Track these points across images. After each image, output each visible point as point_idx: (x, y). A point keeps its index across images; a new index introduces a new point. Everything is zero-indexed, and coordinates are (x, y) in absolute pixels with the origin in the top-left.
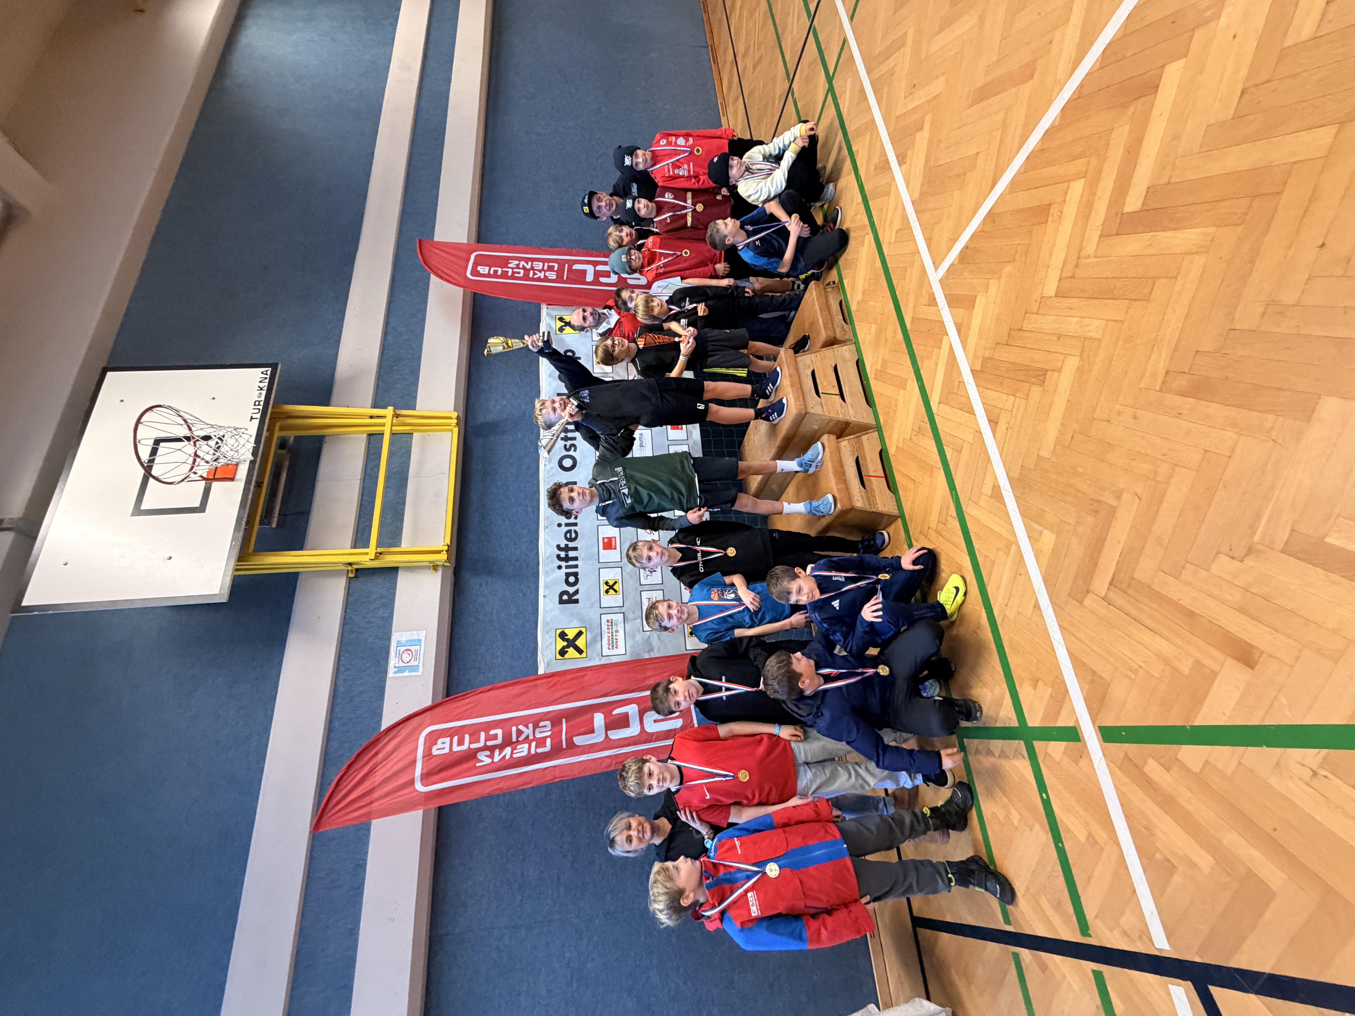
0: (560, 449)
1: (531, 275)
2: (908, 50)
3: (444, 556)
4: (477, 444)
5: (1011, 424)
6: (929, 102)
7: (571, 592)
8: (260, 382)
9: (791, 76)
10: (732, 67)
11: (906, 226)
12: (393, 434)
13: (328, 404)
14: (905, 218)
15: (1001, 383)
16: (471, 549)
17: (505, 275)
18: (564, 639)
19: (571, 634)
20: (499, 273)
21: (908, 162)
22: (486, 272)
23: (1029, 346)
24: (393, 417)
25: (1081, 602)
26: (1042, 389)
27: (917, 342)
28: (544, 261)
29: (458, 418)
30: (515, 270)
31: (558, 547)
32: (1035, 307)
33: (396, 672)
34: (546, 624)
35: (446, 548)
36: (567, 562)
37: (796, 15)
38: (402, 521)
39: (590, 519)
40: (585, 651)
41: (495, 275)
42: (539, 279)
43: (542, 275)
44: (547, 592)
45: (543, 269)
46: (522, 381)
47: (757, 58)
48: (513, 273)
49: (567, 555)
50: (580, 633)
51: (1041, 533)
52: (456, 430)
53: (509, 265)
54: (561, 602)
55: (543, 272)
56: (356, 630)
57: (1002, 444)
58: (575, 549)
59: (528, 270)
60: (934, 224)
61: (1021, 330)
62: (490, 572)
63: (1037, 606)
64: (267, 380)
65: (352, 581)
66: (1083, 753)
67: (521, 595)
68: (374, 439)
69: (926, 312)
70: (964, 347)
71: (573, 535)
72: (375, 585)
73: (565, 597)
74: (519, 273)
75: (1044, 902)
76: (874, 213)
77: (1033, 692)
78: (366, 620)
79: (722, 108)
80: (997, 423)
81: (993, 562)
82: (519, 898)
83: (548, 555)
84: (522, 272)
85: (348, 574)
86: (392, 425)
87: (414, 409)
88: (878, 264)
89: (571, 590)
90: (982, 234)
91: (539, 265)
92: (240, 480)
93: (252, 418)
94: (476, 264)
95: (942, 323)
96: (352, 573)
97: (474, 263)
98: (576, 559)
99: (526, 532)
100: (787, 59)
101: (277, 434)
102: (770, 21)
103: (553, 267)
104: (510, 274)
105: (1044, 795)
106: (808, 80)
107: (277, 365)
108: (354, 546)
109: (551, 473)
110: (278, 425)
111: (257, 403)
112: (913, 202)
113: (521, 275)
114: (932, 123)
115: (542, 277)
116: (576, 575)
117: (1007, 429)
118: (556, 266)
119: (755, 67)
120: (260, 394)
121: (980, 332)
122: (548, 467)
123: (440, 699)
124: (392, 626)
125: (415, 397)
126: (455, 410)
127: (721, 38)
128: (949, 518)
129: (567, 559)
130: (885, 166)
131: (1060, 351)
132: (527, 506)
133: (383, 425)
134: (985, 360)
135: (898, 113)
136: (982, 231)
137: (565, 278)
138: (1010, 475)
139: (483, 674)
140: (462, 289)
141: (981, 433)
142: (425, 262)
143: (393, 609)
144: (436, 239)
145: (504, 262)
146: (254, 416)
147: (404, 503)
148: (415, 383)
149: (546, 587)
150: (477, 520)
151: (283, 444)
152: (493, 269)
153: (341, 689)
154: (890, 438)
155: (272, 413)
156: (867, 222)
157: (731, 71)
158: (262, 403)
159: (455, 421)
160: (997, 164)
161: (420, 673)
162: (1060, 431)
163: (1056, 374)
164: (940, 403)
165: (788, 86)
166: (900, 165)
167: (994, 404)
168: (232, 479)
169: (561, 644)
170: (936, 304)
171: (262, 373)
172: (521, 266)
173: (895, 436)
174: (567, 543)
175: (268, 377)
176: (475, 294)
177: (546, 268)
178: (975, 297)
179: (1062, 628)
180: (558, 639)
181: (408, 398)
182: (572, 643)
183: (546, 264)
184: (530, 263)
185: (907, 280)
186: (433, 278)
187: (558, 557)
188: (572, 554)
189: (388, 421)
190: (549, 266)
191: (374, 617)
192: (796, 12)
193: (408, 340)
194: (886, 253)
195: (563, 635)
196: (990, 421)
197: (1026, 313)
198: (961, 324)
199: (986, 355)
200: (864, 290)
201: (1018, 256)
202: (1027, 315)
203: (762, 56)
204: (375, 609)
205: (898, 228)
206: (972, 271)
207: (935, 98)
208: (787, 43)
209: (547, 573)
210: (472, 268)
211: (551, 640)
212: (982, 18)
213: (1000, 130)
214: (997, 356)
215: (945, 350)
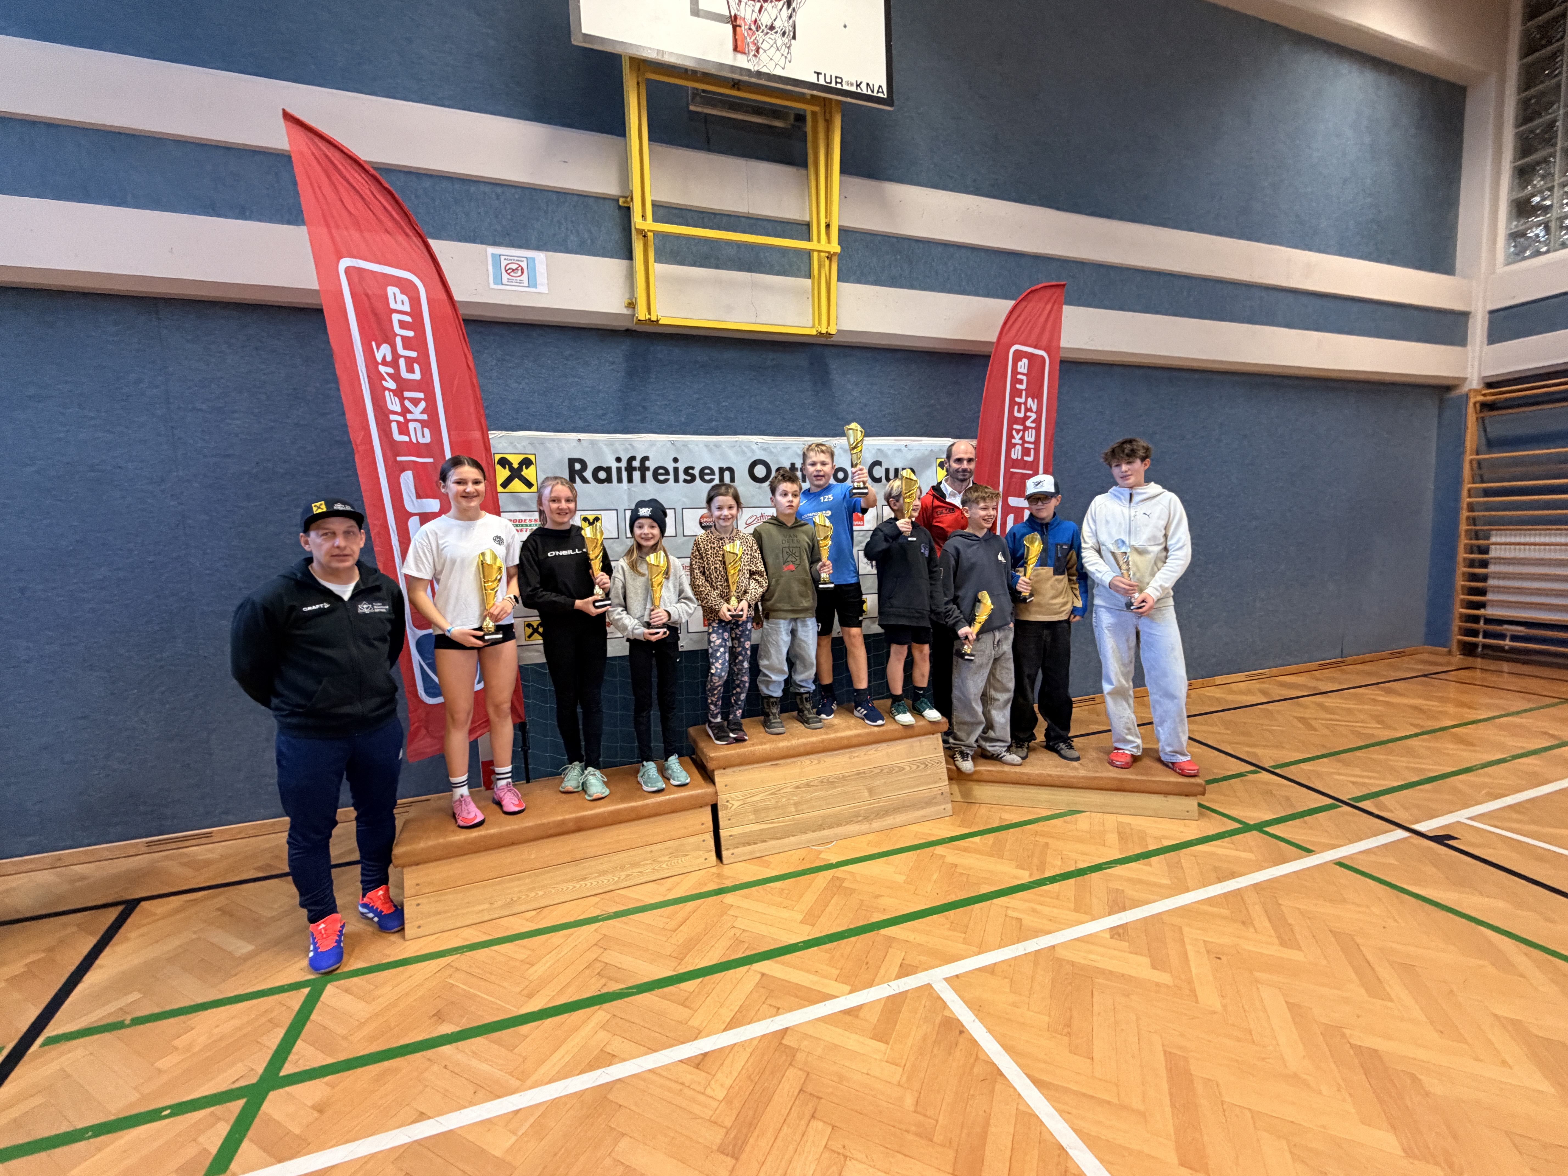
0: (778, 462)
1: (1015, 427)
2: (1274, 950)
3: (642, 314)
4: (801, 360)
5: (686, 1091)
6: (1190, 982)
7: (584, 474)
8: (868, 84)
9: (1277, 771)
10: (1310, 688)
11: (1023, 933)
12: (809, 253)
13: (842, 171)
14: (1037, 933)
15: (750, 1078)
16: (661, 351)
17: (1016, 393)
18: (521, 464)
19: (529, 473)
20: (1018, 386)
21: (1113, 942)
22: (1019, 370)
23: (785, 1127)
24: (829, 252)
26: (715, 1147)
27: (858, 945)
28: (1037, 442)
29: (829, 335)
30: (1023, 407)
31: (645, 459)
32: (836, 1145)
33: (493, 255)
34: (542, 442)
35: (654, 319)
36: (626, 469)
37: (1362, 780)
38: (694, 265)
39: (684, 499)
40: (506, 490)
41: (1016, 381)
42: (1010, 437)
43: (1017, 440)
44: (585, 444)
45: (1024, 442)
46: (884, 416)
47: (1313, 723)
48: (1019, 404)
49: (635, 469)
50: (529, 484)
51: (514, 1133)
52: (814, 332)
53: (1030, 400)
54: (572, 462)
55: (1020, 442)
56: (550, 209)
57: (665, 1074)
58: (643, 480)
59: (1023, 424)
60: (1012, 980)
61: (813, 1117)
62: (631, 373)
63: (422, 1116)
64: (870, 93)
65: (615, 203)
67: (600, 412)
68: (803, 230)
69: (896, 957)
70: (823, 1019)
71: (661, 478)
72: (610, 232)
73: (578, 466)
74: (1019, 411)
75: (36, 1102)
76: (1056, 886)
77: (310, 1104)
78: (563, 221)
79: (1258, 675)
80: (697, 1066)
81: (512, 1049)
82: (204, 407)
83: (635, 445)
84: (1021, 415)
85: (623, 197)
86: (819, 252)
87: (839, 280)
88: (985, 889)
89: (588, 474)
90: (974, 1056)
91: (1030, 437)
92: (735, 59)
93: (818, 74)
94: (1031, 357)
95: (870, 984)
96: (624, 202)
97: (1032, 354)
98: (630, 480)
100: (1303, 766)
101: (809, 108)
102: (1361, 743)
103: (1029, 455)
104: (1017, 400)
105: (168, 1112)
106: (1268, 793)
107: (892, 105)
108: (655, 205)
109: (746, 450)
110: (816, 109)
111: (839, 80)
112: (1054, 947)
113: (1016, 414)
114: (1157, 984)
115: (1014, 441)
116: (609, 480)
117: (682, 1084)
118: (1030, 459)
119: (1302, 720)
120: (852, 84)
121: (834, 1048)
122: (754, 447)
123: (462, 311)
124: (555, 251)
125: (859, 281)
126: (839, 331)
127: (1353, 675)
128: (604, 981)
129: (630, 469)
130: (1118, 905)
132: (716, 421)
133: (819, 241)
134: (792, 1052)
135: (1186, 929)
136: (977, 1058)
137: (1012, 470)
138: (618, 1086)
139: (496, 364)
140: (994, 339)
141: (696, 1038)
142: (1032, 292)
143: (577, 253)
144: (1066, 308)
145: (1035, 392)
146: (821, 77)
147: (717, 267)
148: (877, 282)
149: (593, 443)
150: (699, 358)
151: (800, 118)
152: (1024, 378)
153: (472, 188)
155: (830, 99)
156: (1047, 874)
157: (1305, 686)
158: (839, 86)
159: (824, 331)
160: (1067, 1090)
161: (492, 286)
164: (763, 975)
165: (1266, 766)
166: (1112, 929)
167: (726, 1062)
168: (735, 49)
169: (515, 461)
170: (898, 977)
171: (880, 87)
172: (1029, 414)
173: (745, 904)
174: (652, 469)
175: (875, 94)
176: (988, 357)
177: (1026, 445)
178: (887, 1043)
180: (521, 457)
181: (858, 272)
182: (516, 474)
183: (1032, 446)
184: (1033, 425)
185: (947, 933)
186: (1011, 303)
187: (633, 458)
188: (637, 475)
189: (823, 245)
190: (1029, 449)
191: (567, 229)
192: (1366, 781)
193: (937, 273)
194: (995, 901)
195: (527, 463)
196: (705, 1055)
197: (833, 1127)
198: (857, 1016)
199: (799, 1055)
200: (956, 866)
201: (921, 1118)
202: (830, 1129)
203: (1315, 730)
204: (577, 231)
205: (1023, 922)
206: (924, 1039)
207: (1193, 991)
208: (1324, 766)
209: (610, 444)
210: (1026, 352)
211: (520, 448)
212: (1294, 1079)
213: (1115, 1101)
214: (791, 1073)
215: (833, 987)
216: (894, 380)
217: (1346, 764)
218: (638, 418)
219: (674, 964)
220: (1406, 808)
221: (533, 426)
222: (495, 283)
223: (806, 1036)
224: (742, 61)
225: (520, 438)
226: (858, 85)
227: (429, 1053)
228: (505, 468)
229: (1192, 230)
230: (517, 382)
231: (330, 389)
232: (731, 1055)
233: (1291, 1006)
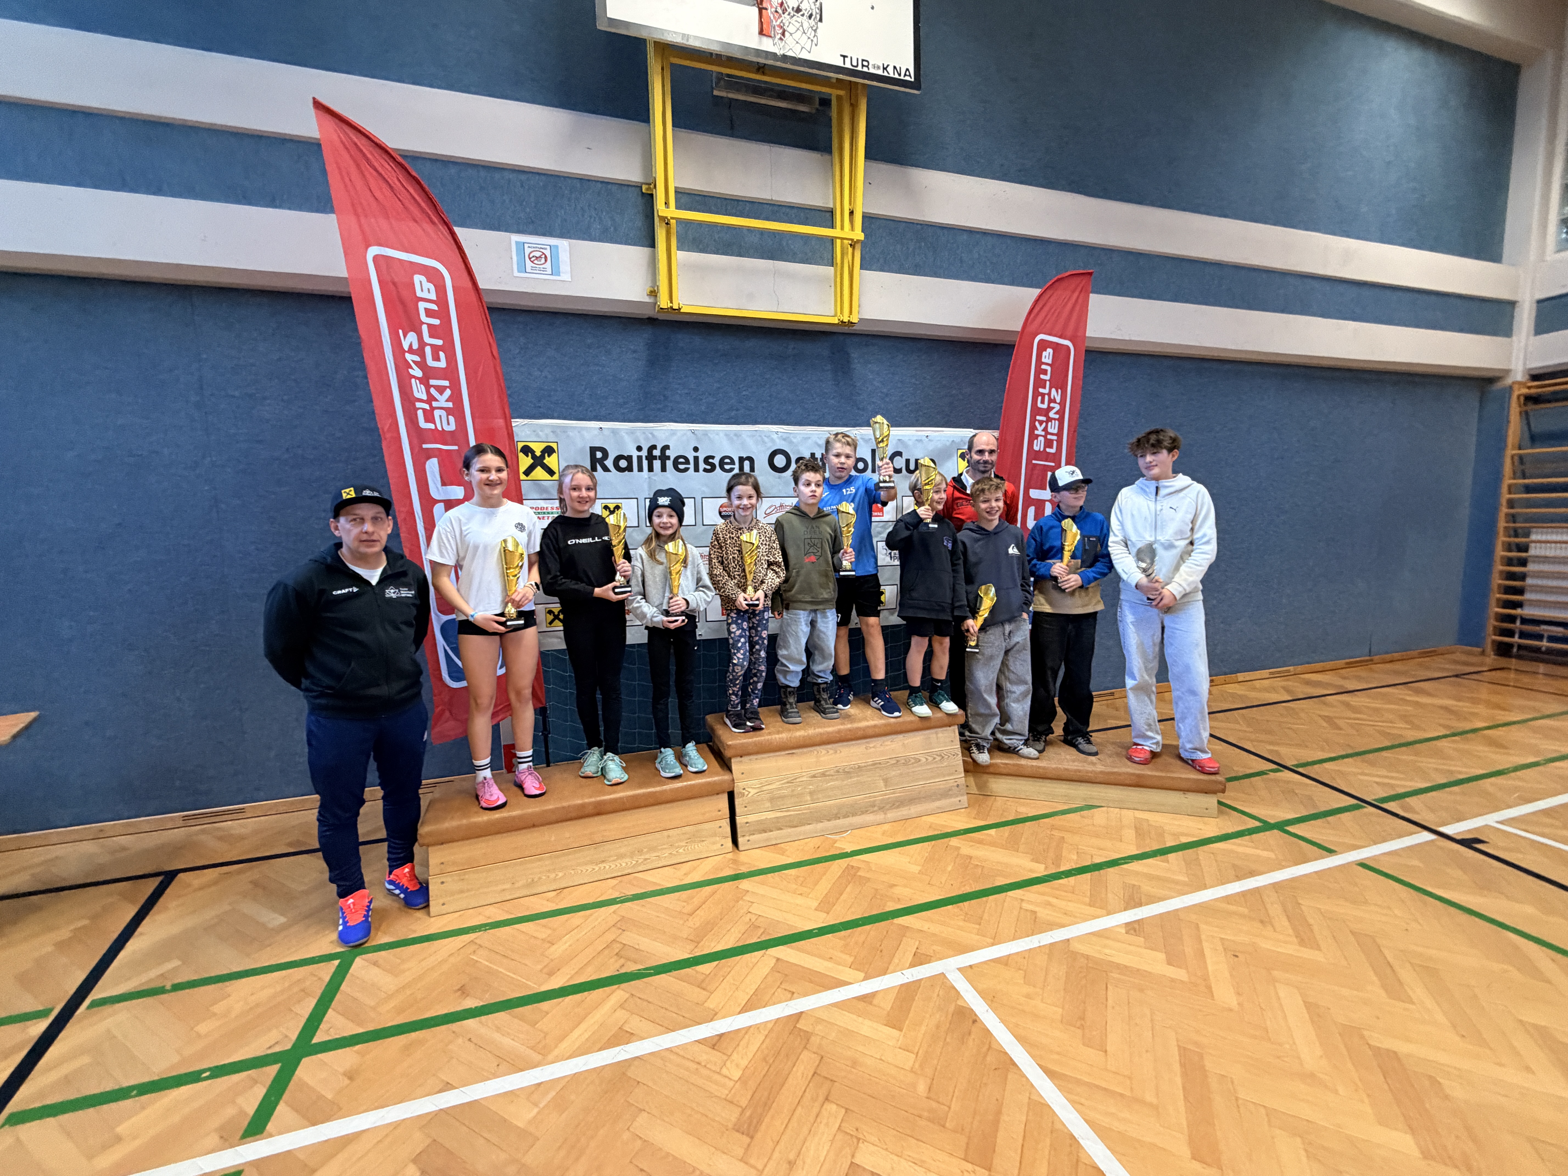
0: (798, 451)
1: (1038, 418)
2: (1292, 949)
3: (664, 303)
4: (822, 348)
5: (702, 1070)
6: (1206, 978)
7: (605, 462)
8: (895, 67)
9: (1300, 770)
10: (1336, 686)
11: (1036, 926)
12: (832, 240)
13: (868, 157)
14: (1052, 926)
15: (765, 1059)
16: (683, 340)
17: (1039, 383)
18: (543, 452)
19: (551, 461)
20: (1042, 376)
21: (1129, 937)
22: (1044, 360)
23: (799, 1108)
24: (852, 240)
25: (415, 1161)
26: (730, 1126)
27: (872, 933)
28: (1060, 434)
29: (851, 323)
30: (1046, 397)
31: (666, 447)
32: (849, 1128)
33: (517, 243)
34: (564, 429)
35: (676, 307)
36: (647, 458)
37: (1386, 781)
38: (716, 252)
39: (704, 489)
40: (529, 478)
41: (1040, 371)
42: (1033, 428)
43: (1039, 431)
44: (606, 432)
45: (1047, 433)
46: (905, 405)
47: (1338, 722)
48: (1043, 395)
49: (655, 458)
50: (551, 472)
51: (536, 1105)
52: (835, 321)
53: (1054, 390)
54: (593, 450)
55: (1043, 433)
56: (573, 196)
57: (681, 1053)
58: (664, 469)
59: (1047, 415)
60: (1025, 971)
61: (827, 1099)
62: (652, 362)
63: (448, 1087)
64: (897, 76)
65: (638, 189)
66: (227, 1141)
67: (621, 400)
68: (826, 217)
69: (909, 946)
70: (836, 1005)
71: (681, 467)
72: (633, 219)
73: (599, 455)
74: (1043, 402)
75: (85, 1060)
76: (1071, 880)
77: (341, 1070)
78: (586, 208)
79: (1279, 672)
80: (713, 1047)
81: (533, 1024)
82: (237, 394)
83: (656, 433)
84: (1045, 406)
85: (646, 184)
86: (842, 239)
87: (861, 268)
88: (1000, 881)
89: (609, 463)
90: (987, 1046)
91: (1053, 428)
92: (760, 42)
93: (844, 57)
94: (1056, 347)
95: (884, 972)
96: (647, 189)
97: (1057, 344)
98: (651, 469)
99: (703, 408)
100: (1328, 765)
101: (834, 93)
102: (1387, 743)
103: (1051, 447)
104: (1041, 390)
105: (207, 1074)
106: (1289, 793)
107: (919, 89)
108: (678, 192)
109: (766, 439)
110: (841, 93)
111: (865, 63)
112: (1068, 940)
113: (1040, 405)
114: (1173, 980)
115: (1036, 432)
116: (629, 468)
117: (699, 1063)
118: (1053, 451)
119: (1328, 719)
120: (879, 68)
121: (848, 1033)
122: (775, 436)
123: (486, 299)
124: (579, 239)
125: (882, 270)
126: (861, 320)
127: (1381, 674)
128: (622, 961)
129: (651, 458)
130: (1133, 901)
131: (771, 1162)
132: (737, 410)
133: (842, 228)
134: (807, 1037)
135: (1203, 926)
136: (990, 1048)
137: (1034, 462)
138: (636, 1063)
139: (520, 352)
140: (1019, 329)
141: (712, 1020)
142: (1058, 280)
143: (600, 240)
144: (1092, 297)
145: (1059, 383)
146: (848, 60)
147: (740, 255)
148: (901, 270)
149: (614, 432)
150: (720, 347)
151: (825, 102)
152: (1049, 368)
153: (497, 176)
154: (763, 883)
155: (857, 83)
156: (1062, 869)
157: (1331, 685)
158: (865, 69)
159: (846, 320)
160: (1079, 1082)
161: (516, 274)
162: (660, 1149)
163: (740, 1152)
164: (778, 959)
165: (1289, 764)
166: (1127, 924)
167: (742, 1043)
168: (761, 32)
169: (538, 449)
170: (912, 965)
171: (907, 70)
172: (1052, 405)
173: (761, 890)
174: (672, 459)
175: (902, 77)
176: (1012, 346)
177: (1049, 437)
178: (901, 1030)
179: (397, 1125)
180: (544, 445)
181: (881, 261)
182: (538, 462)
183: (1055, 438)
184: (1057, 416)
185: (961, 923)
186: (1037, 292)
187: (654, 447)
188: (657, 464)
189: (847, 233)
190: (1052, 441)
191: (591, 217)
192: (1391, 782)
193: (961, 261)
194: (1010, 893)
195: (549, 451)
196: (721, 1036)
197: (847, 1109)
198: (871, 1003)
199: (813, 1038)
200: (971, 858)
201: (934, 1105)
202: (843, 1111)
203: (1341, 729)
204: (600, 218)
205: (1039, 915)
206: (938, 1027)
207: (1209, 988)
208: (1348, 766)
209: (631, 432)
210: (1052, 342)
211: (543, 436)
212: (1310, 1078)
213: (1128, 1093)
214: (805, 1056)
215: (846, 973)
216: (916, 369)
217: (1372, 764)
218: (659, 406)
219: (691, 946)
220: (1433, 811)
221: (556, 415)
222: (519, 271)
223: (819, 1020)
224: (768, 45)
225: (542, 427)
226: (885, 69)
227: (455, 1026)
228: (527, 456)
229: (1225, 216)
230: (539, 369)
231: (357, 376)
232: (747, 1037)
233: (1308, 1005)
